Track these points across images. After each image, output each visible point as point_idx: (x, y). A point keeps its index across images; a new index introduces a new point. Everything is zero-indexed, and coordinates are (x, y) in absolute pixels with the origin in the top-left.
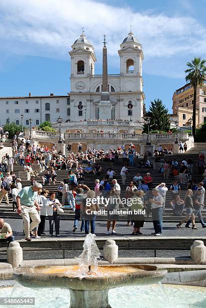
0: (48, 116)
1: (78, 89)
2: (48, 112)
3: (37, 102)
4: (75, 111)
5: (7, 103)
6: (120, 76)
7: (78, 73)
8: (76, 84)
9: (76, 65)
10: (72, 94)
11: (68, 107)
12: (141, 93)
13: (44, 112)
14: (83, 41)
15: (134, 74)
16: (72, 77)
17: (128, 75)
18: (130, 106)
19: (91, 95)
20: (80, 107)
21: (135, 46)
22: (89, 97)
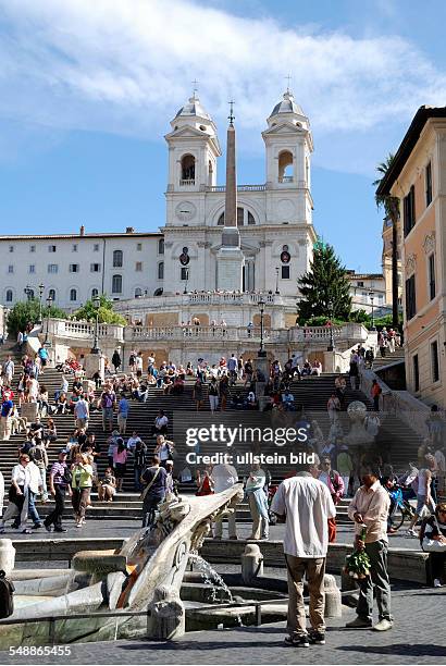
0: (117, 280)
1: (181, 218)
2: (117, 271)
3: (97, 248)
4: (173, 267)
5: (33, 249)
6: (265, 189)
7: (182, 183)
8: (178, 207)
9: (179, 164)
10: (170, 229)
11: (160, 258)
12: (308, 228)
13: (110, 270)
14: (193, 111)
15: (294, 185)
16: (170, 192)
17: (280, 186)
18: (285, 256)
19: (206, 232)
20: (185, 259)
21: (295, 122)
22: (202, 237)
